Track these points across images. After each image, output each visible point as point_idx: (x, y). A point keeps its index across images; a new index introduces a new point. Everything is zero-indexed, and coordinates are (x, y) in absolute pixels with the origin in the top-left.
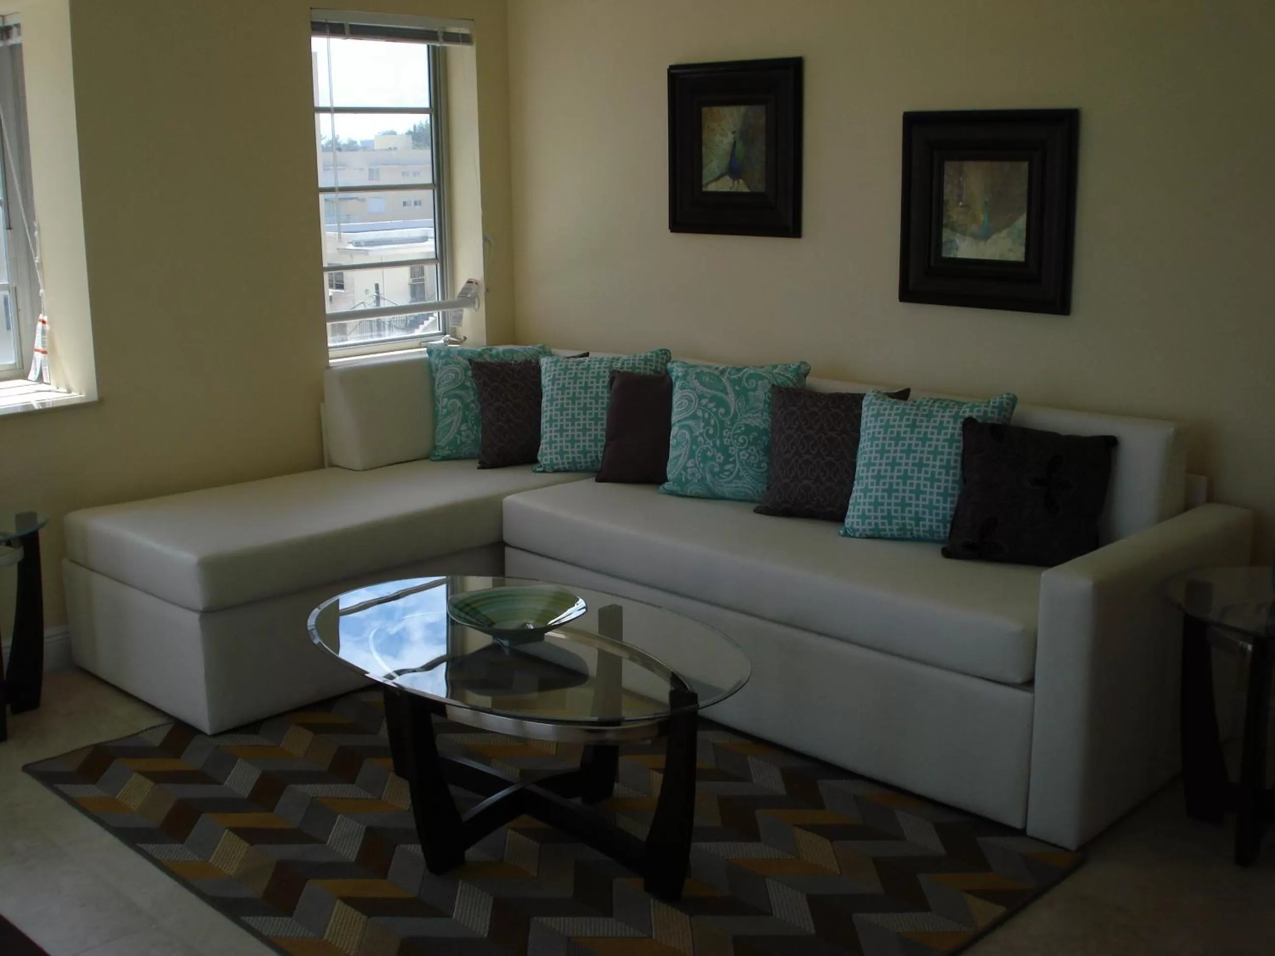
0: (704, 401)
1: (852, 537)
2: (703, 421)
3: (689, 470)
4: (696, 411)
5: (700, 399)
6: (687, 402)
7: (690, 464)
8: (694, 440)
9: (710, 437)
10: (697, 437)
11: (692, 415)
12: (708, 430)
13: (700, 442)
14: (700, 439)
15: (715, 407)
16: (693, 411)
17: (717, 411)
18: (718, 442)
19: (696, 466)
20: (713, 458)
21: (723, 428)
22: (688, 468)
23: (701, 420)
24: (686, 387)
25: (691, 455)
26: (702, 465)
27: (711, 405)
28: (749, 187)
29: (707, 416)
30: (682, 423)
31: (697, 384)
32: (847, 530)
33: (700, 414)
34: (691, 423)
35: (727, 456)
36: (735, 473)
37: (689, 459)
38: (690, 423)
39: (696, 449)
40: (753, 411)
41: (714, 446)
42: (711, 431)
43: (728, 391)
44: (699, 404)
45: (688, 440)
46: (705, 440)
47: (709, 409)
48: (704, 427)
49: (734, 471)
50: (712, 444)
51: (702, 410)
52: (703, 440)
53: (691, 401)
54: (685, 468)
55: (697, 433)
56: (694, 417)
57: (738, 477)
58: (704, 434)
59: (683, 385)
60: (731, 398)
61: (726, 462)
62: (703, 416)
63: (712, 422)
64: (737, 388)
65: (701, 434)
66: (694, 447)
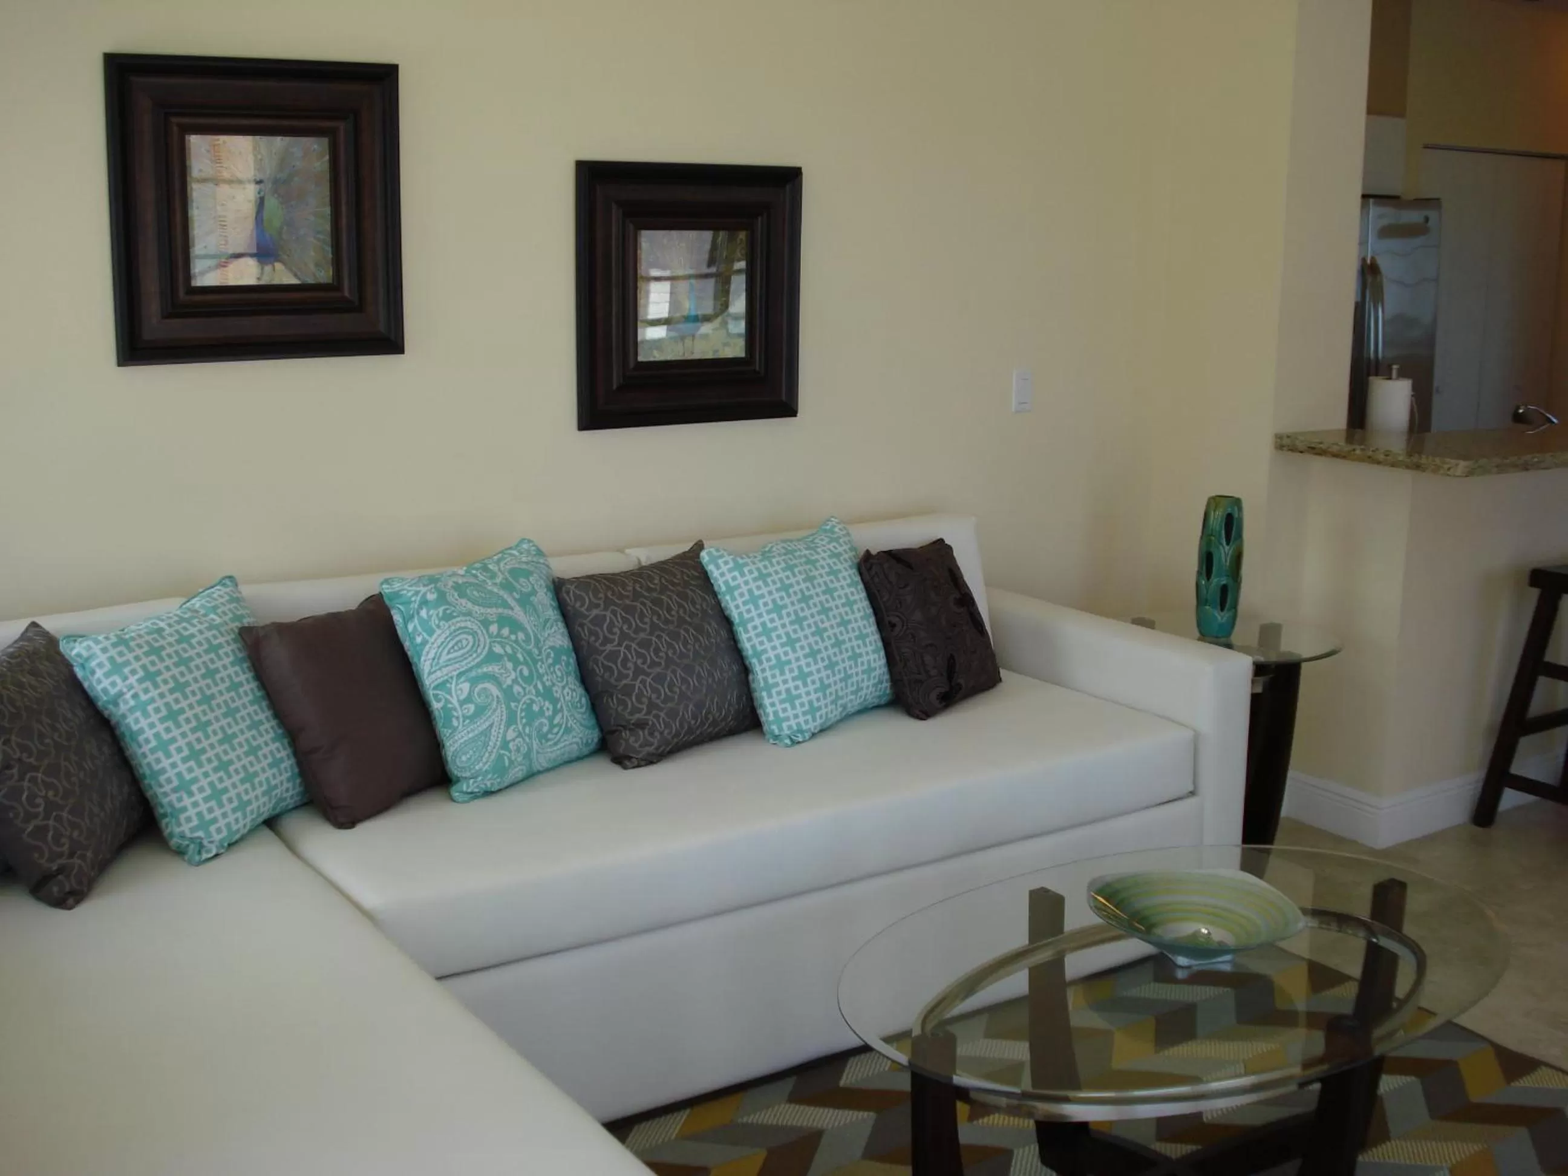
0: (494, 628)
1: (803, 742)
2: (509, 660)
3: (511, 745)
4: (490, 648)
5: (487, 627)
6: (470, 638)
7: (511, 734)
8: (509, 695)
9: (528, 680)
10: (511, 687)
11: (487, 656)
12: (521, 671)
13: (519, 693)
14: (517, 689)
15: (511, 632)
16: (487, 648)
17: (517, 638)
18: (540, 687)
19: (520, 735)
20: (541, 712)
21: (535, 662)
22: (509, 742)
23: (506, 659)
24: (455, 614)
25: (511, 720)
26: (527, 730)
27: (505, 631)
28: (296, 275)
29: (509, 650)
30: (473, 674)
31: (465, 604)
32: (792, 737)
33: (498, 649)
34: (492, 668)
35: (554, 701)
36: (564, 726)
37: (507, 727)
38: (490, 669)
39: (517, 707)
40: (548, 625)
41: (538, 694)
42: (526, 672)
43: (512, 605)
44: (490, 636)
45: (497, 697)
46: (524, 689)
47: (505, 638)
48: (515, 670)
49: (563, 723)
50: (534, 692)
51: (499, 643)
52: (521, 690)
53: (474, 634)
54: (505, 745)
55: (509, 682)
56: (492, 657)
57: (568, 730)
58: (519, 680)
59: (448, 612)
60: (518, 613)
61: (556, 712)
62: (505, 651)
63: (520, 656)
64: (517, 596)
65: (515, 681)
66: (513, 705)
